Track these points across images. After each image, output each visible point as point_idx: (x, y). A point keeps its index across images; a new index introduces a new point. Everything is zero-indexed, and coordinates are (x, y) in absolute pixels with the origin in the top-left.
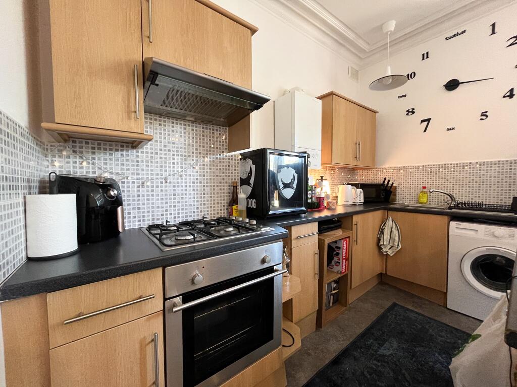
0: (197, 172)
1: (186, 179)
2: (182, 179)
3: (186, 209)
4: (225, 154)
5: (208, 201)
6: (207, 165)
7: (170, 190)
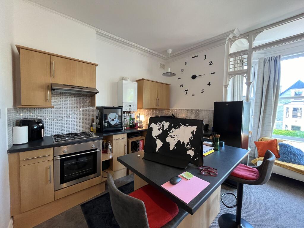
0: (76, 115)
1: (71, 117)
2: (70, 117)
3: (71, 129)
4: (89, 107)
5: (81, 125)
6: (81, 112)
7: (64, 122)
